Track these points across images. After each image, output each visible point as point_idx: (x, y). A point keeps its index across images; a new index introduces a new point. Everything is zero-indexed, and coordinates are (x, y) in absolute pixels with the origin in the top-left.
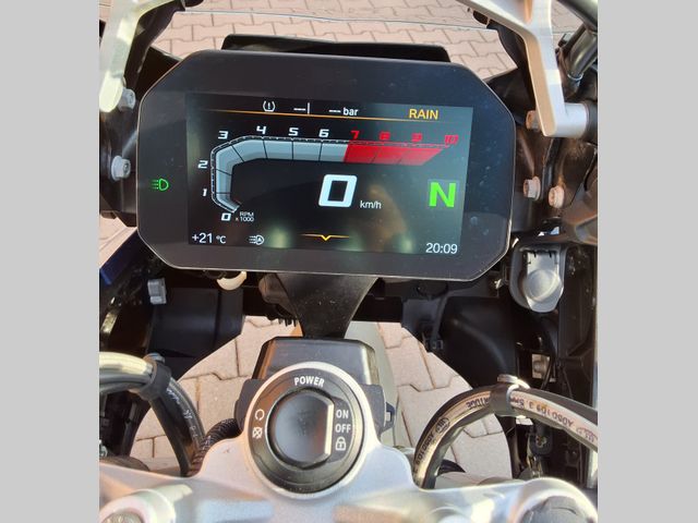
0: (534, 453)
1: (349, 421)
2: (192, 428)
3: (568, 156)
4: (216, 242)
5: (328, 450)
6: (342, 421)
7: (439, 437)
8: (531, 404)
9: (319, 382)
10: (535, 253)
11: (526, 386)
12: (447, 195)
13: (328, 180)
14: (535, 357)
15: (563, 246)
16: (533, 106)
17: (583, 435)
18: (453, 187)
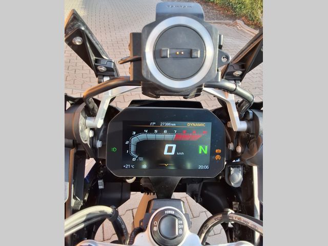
0: (236, 236)
1: (183, 224)
2: (124, 231)
3: (241, 137)
4: (131, 168)
5: (177, 234)
6: (180, 224)
7: (205, 231)
8: (236, 218)
9: (173, 213)
10: (233, 168)
11: (233, 212)
12: (205, 150)
13: (167, 146)
14: (234, 203)
15: (242, 165)
16: (229, 120)
17: (253, 227)
18: (206, 147)
